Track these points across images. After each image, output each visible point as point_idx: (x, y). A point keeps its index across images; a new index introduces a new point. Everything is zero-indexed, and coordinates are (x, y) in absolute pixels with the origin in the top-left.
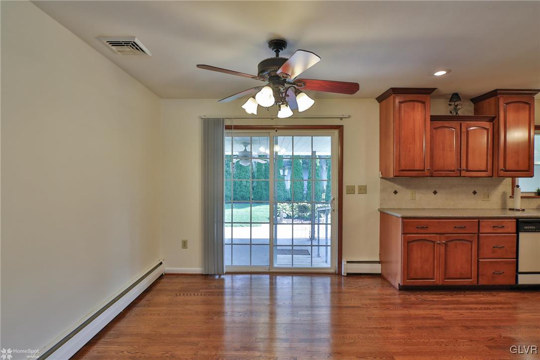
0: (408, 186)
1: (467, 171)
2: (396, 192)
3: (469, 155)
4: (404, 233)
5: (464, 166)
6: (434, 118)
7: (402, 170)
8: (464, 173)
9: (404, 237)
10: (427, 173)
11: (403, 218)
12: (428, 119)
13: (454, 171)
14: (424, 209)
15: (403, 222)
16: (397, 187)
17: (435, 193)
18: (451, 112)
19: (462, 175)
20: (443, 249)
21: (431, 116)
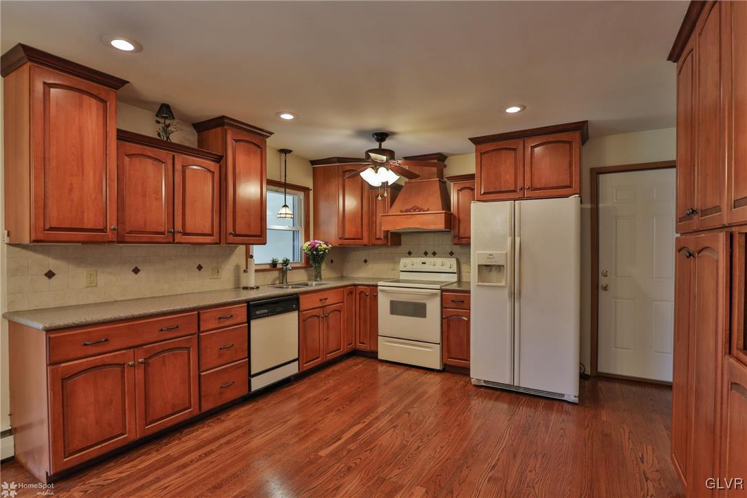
0: (79, 261)
1: (185, 234)
2: (50, 275)
3: (187, 208)
4: (52, 363)
5: (179, 227)
6: (123, 136)
7: (52, 229)
8: (178, 238)
9: (52, 370)
10: (110, 235)
11: (48, 331)
12: (113, 136)
13: (163, 233)
14: (116, 301)
15: (49, 340)
16: (52, 263)
17: (136, 271)
18: (159, 135)
19: (176, 241)
20: (140, 373)
21: (118, 130)
